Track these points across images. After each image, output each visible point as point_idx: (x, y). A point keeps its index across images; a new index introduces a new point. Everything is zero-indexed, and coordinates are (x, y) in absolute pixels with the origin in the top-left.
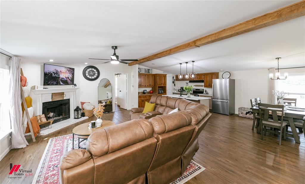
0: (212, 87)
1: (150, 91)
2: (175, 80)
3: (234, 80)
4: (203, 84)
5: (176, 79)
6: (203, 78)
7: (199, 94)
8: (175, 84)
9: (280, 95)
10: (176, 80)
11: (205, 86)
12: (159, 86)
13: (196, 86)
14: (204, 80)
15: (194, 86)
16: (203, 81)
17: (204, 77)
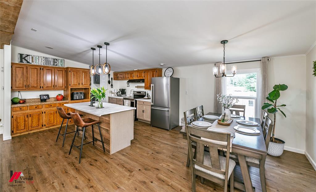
0: (150, 89)
1: (57, 96)
2: (112, 78)
3: (179, 79)
4: (143, 85)
5: (114, 78)
6: (143, 76)
7: (137, 99)
8: (112, 85)
9: (227, 102)
10: (114, 80)
11: (146, 88)
12: (72, 88)
13: (137, 87)
14: (144, 79)
15: (136, 87)
16: (143, 81)
17: (145, 75)
